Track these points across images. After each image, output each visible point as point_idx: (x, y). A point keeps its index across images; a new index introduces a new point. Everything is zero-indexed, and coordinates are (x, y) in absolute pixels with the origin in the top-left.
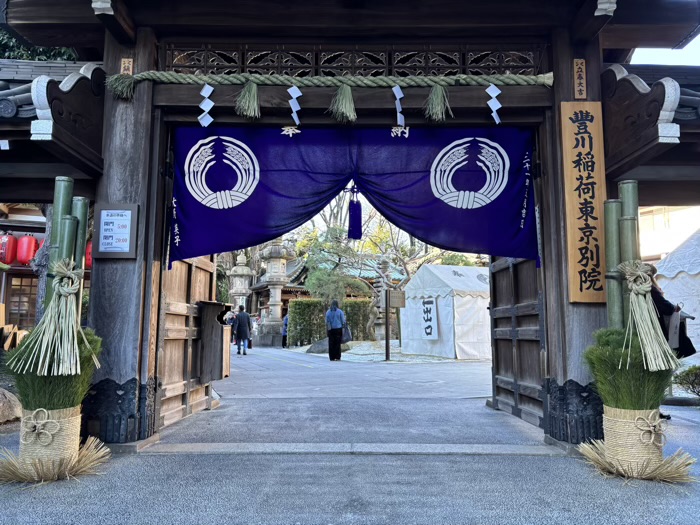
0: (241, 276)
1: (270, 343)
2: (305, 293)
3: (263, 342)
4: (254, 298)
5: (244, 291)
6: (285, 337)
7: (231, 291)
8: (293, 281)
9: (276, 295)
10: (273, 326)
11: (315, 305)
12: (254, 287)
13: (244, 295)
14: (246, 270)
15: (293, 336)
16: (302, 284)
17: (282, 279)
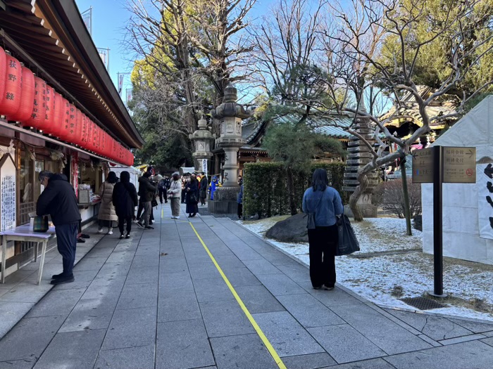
0: (202, 139)
1: (225, 209)
2: (263, 155)
3: (218, 209)
4: (217, 160)
5: (205, 154)
6: (240, 206)
7: (195, 154)
8: (250, 143)
9: (232, 157)
10: (228, 191)
11: (274, 169)
12: (216, 149)
13: (205, 157)
14: (205, 134)
15: (249, 207)
16: (258, 145)
17: (237, 140)
